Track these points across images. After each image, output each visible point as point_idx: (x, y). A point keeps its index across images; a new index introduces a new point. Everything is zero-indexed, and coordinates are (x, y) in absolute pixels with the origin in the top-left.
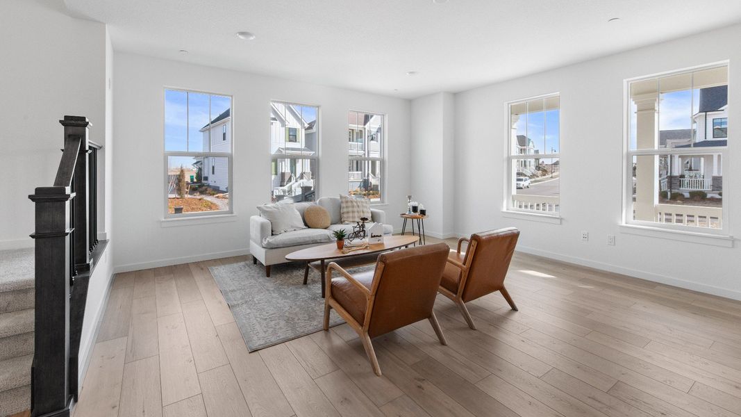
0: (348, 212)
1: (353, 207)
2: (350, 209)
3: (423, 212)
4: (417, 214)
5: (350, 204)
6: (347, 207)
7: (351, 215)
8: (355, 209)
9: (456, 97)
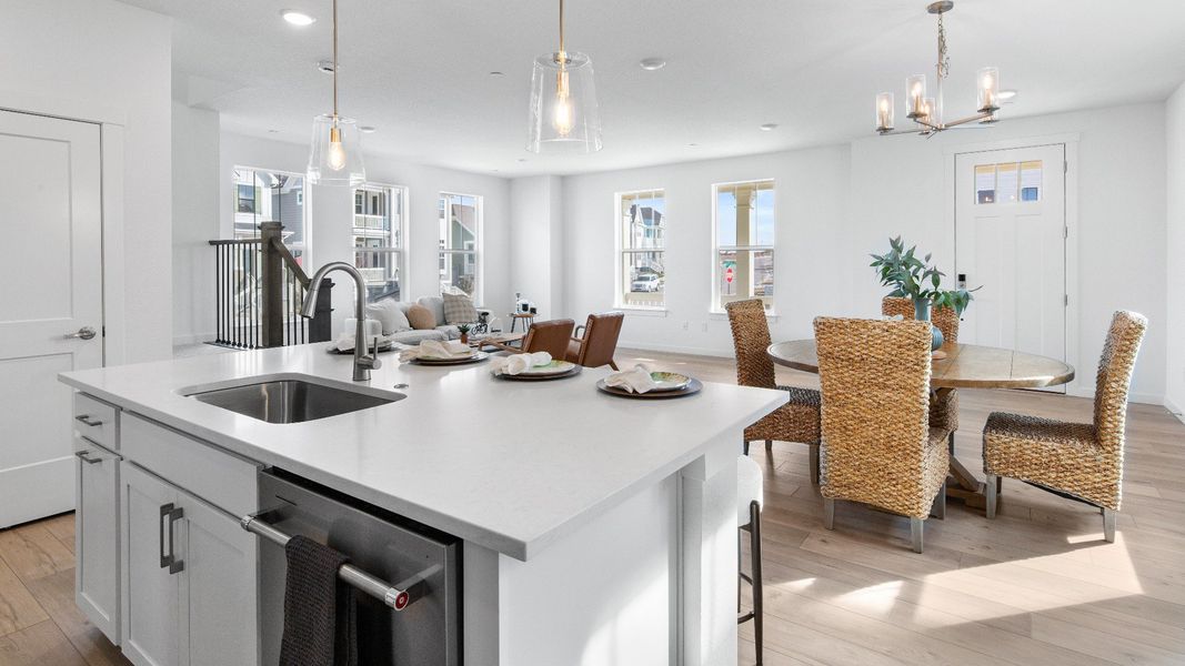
0: (454, 312)
1: (459, 306)
2: (456, 309)
3: (533, 311)
4: (528, 313)
5: (455, 304)
6: (452, 307)
7: (457, 315)
8: (462, 309)
9: (564, 181)
